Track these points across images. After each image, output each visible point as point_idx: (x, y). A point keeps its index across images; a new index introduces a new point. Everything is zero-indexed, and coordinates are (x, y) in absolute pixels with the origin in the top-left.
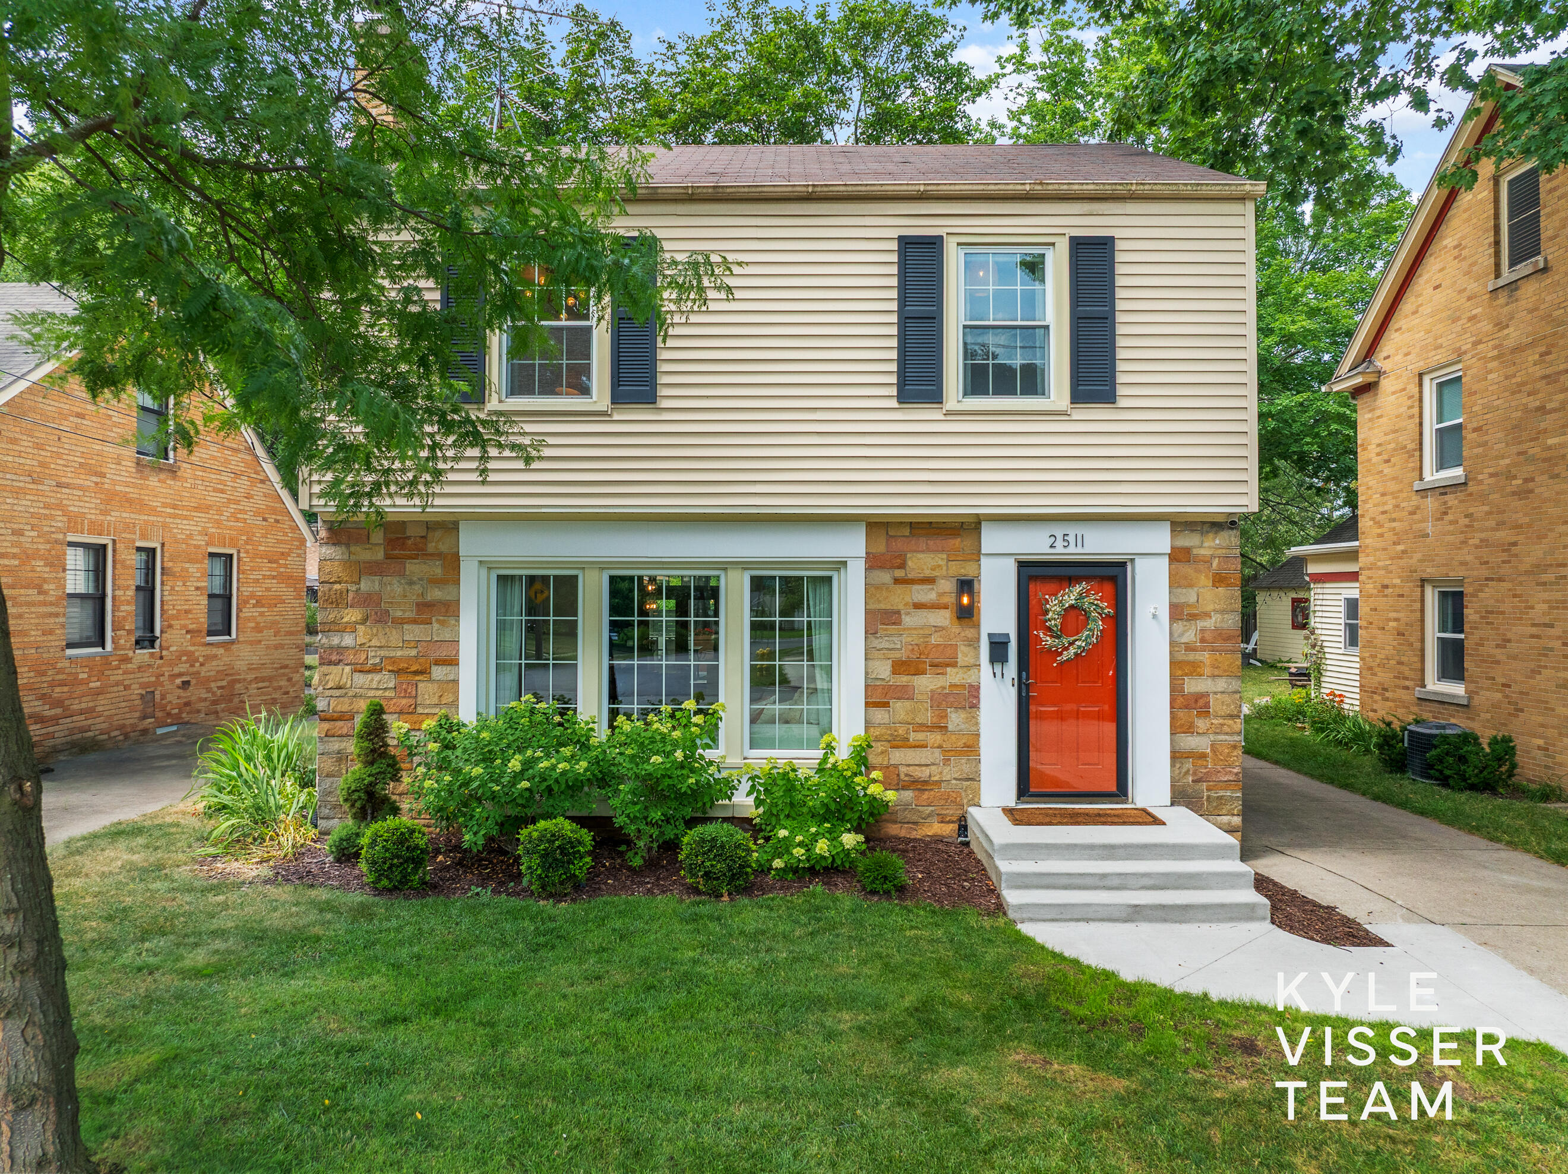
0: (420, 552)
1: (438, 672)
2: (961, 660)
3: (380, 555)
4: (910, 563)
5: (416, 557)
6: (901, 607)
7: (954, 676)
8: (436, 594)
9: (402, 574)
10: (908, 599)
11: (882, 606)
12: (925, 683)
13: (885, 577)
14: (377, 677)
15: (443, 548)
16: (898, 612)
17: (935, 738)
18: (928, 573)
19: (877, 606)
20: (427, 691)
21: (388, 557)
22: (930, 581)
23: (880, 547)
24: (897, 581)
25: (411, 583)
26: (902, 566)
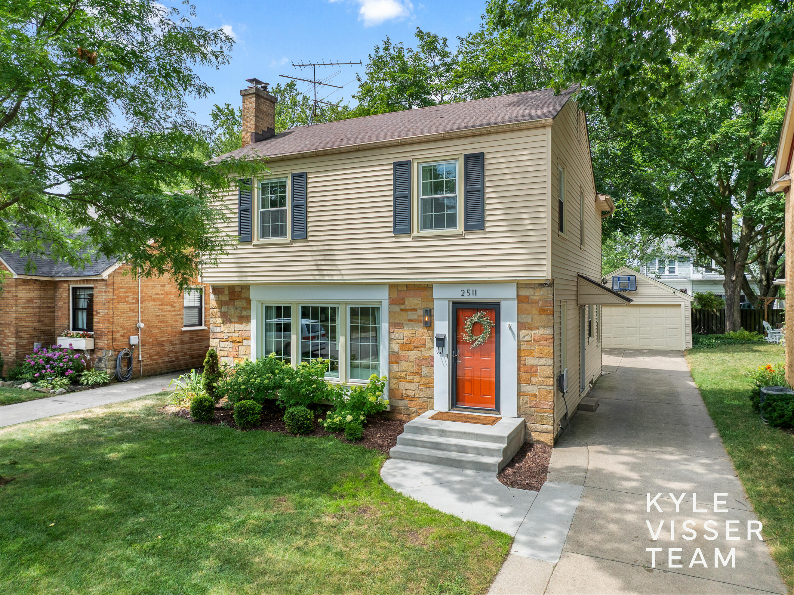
0: (240, 298)
1: (245, 342)
2: (428, 345)
3: (227, 299)
4: (406, 302)
5: (238, 299)
6: (403, 321)
7: (424, 352)
8: (244, 313)
9: (234, 305)
10: (406, 318)
11: (396, 321)
12: (413, 354)
13: (396, 308)
14: (227, 343)
15: (246, 296)
16: (402, 324)
17: (417, 379)
18: (413, 307)
19: (394, 321)
20: (242, 349)
21: (230, 299)
22: (414, 310)
23: (395, 295)
24: (401, 310)
25: (237, 309)
26: (404, 303)
